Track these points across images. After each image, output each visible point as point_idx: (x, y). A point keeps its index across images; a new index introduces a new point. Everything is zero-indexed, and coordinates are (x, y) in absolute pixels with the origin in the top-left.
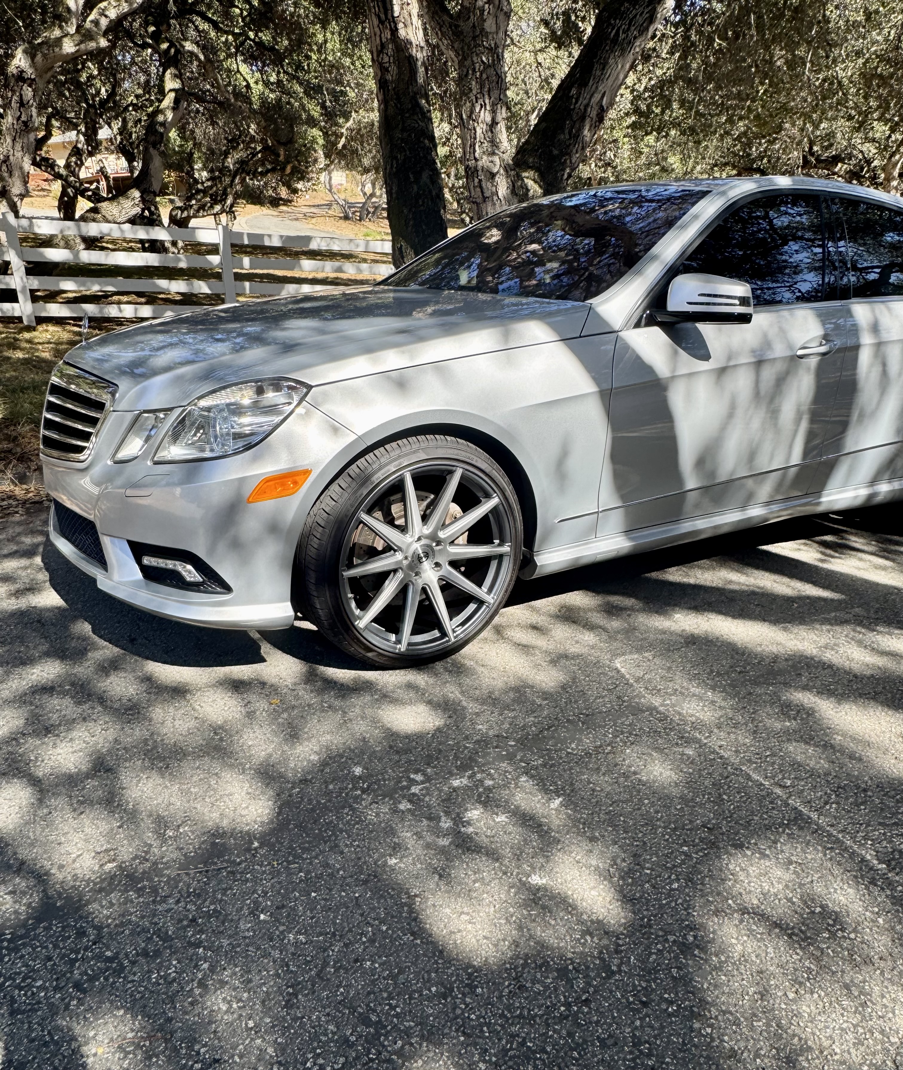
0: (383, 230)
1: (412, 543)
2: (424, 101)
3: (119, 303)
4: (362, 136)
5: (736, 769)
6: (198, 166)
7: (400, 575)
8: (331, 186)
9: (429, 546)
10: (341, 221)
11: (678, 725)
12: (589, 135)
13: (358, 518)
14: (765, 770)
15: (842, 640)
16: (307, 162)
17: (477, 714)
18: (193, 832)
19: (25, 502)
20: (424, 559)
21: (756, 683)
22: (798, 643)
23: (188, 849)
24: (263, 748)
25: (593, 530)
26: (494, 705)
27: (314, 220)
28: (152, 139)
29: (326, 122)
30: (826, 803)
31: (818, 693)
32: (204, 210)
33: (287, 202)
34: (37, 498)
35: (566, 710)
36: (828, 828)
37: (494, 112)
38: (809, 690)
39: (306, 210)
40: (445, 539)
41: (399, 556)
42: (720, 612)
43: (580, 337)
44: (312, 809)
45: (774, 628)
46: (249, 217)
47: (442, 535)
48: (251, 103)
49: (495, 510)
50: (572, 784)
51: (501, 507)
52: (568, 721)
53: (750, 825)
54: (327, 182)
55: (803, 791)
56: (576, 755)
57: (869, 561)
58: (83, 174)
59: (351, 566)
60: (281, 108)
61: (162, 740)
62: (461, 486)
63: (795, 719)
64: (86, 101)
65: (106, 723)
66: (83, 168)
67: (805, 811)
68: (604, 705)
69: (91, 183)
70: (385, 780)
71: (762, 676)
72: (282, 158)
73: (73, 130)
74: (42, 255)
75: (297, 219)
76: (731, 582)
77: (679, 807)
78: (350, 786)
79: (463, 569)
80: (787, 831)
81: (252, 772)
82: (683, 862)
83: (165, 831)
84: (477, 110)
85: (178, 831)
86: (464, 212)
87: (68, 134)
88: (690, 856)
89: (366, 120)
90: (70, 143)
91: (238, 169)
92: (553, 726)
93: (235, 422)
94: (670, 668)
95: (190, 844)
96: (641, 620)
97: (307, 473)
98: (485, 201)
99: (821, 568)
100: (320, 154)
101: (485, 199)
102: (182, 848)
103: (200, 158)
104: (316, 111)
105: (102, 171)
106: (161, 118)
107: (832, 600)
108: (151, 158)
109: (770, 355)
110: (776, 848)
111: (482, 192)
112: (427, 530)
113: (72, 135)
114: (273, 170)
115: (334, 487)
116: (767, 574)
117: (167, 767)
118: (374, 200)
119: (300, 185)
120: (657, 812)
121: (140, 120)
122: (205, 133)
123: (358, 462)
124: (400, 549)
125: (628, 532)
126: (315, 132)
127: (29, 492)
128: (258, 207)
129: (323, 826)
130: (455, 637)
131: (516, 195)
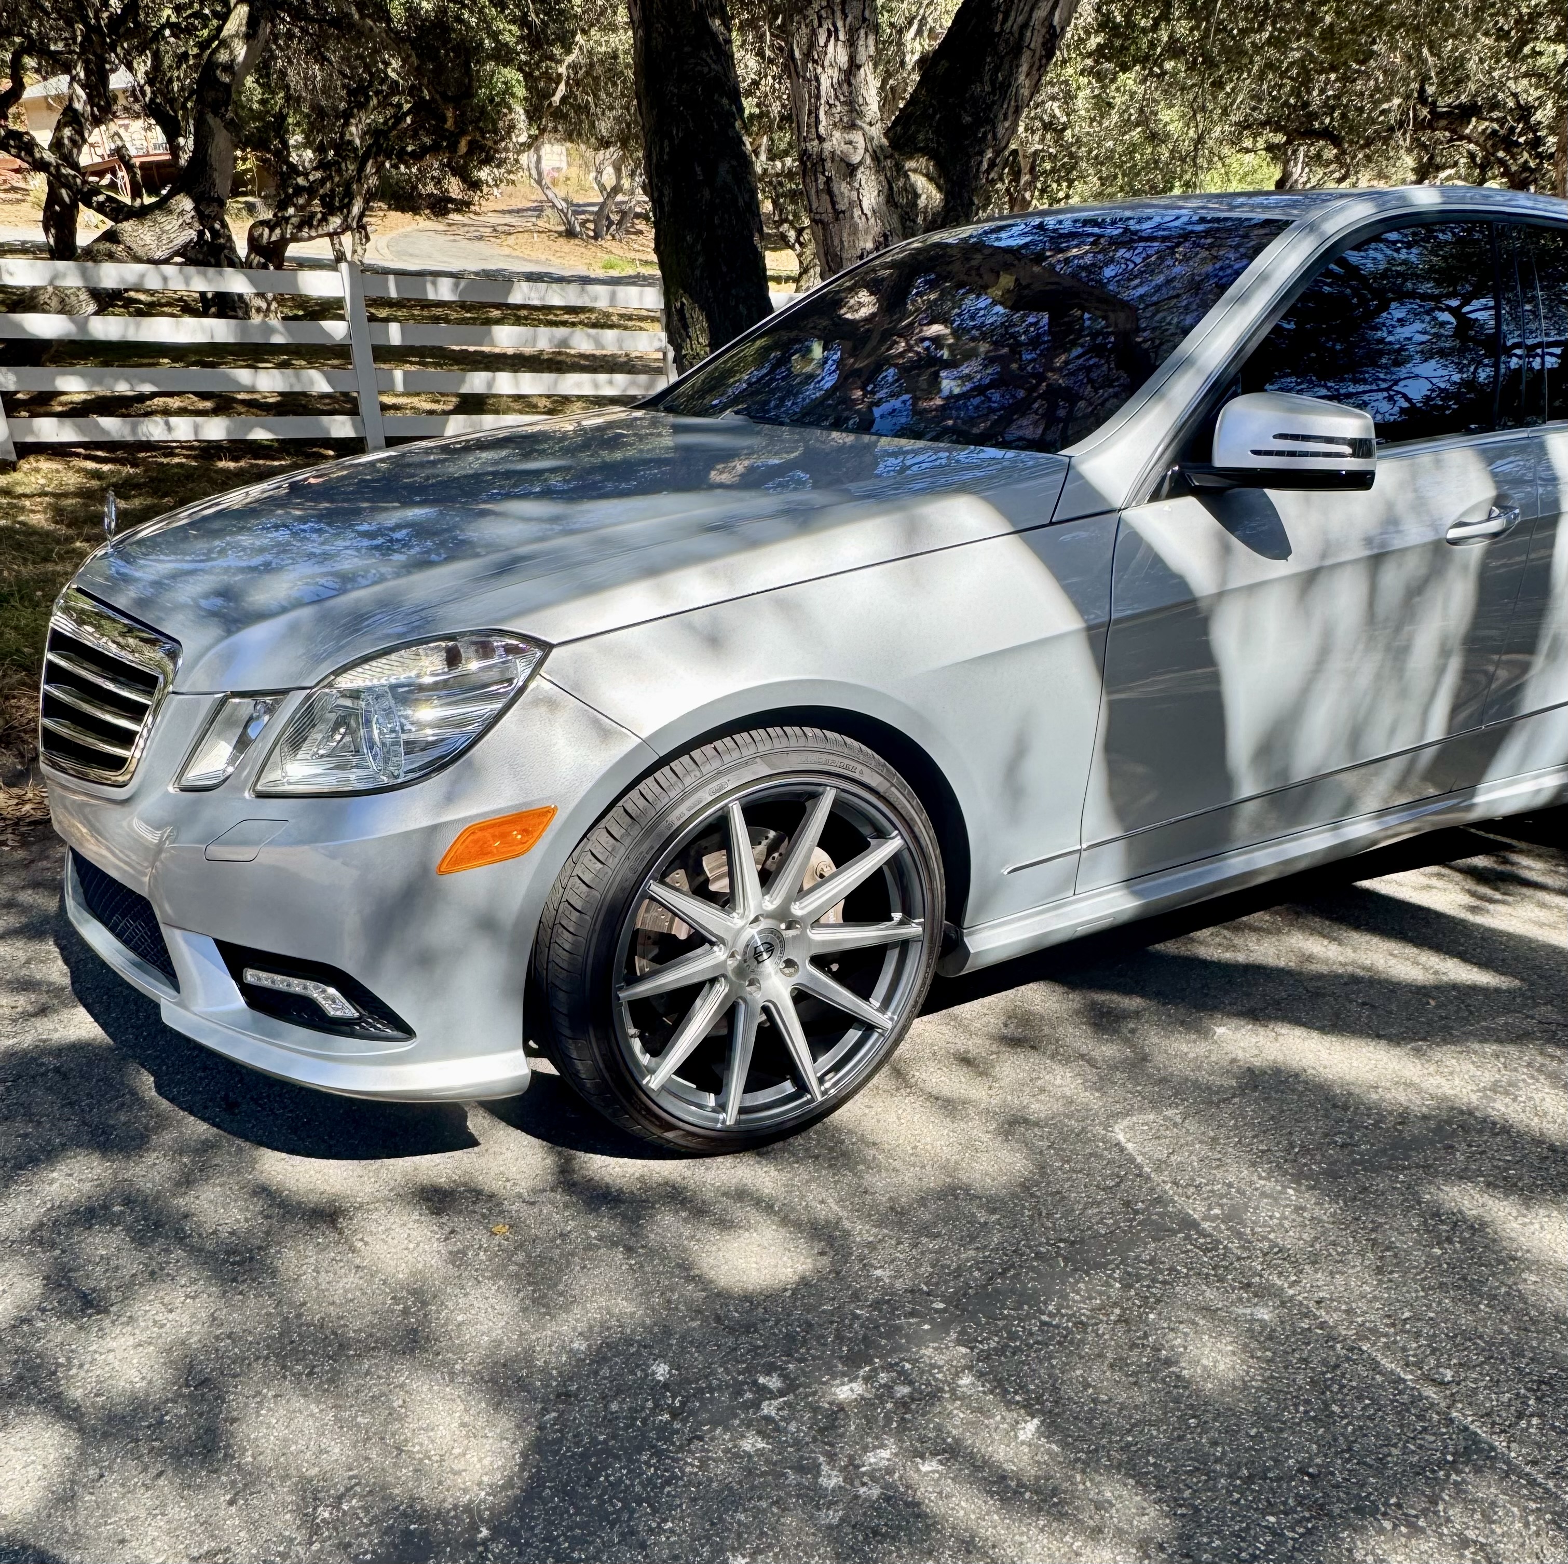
0: (638, 256)
1: (743, 928)
2: (717, 22)
3: (166, 412)
4: (596, 79)
5: (1351, 1349)
6: (296, 139)
7: (721, 989)
8: (540, 174)
9: (774, 932)
10: (562, 240)
11: (1239, 1259)
12: (1027, 83)
13: (644, 891)
14: (1404, 1349)
15: (1523, 1074)
16: (495, 131)
17: (872, 1246)
18: (366, 1510)
19: (18, 821)
20: (765, 956)
21: (1371, 1167)
22: (1443, 1081)
23: (360, 1546)
24: (484, 1328)
25: (1071, 880)
26: (901, 1225)
27: (511, 240)
28: (210, 96)
29: (530, 54)
30: (1520, 1416)
31: (1488, 1185)
32: (311, 226)
33: (463, 206)
34: (39, 815)
35: (1034, 1231)
36: (1528, 1469)
37: (851, 43)
38: (1469, 1179)
39: (494, 219)
40: (802, 917)
41: (720, 954)
42: (1297, 1022)
43: (1051, 523)
44: (582, 1455)
45: (1397, 1051)
46: (394, 234)
47: (798, 910)
48: (389, 20)
49: (895, 861)
50: (1055, 1389)
51: (906, 854)
52: (1039, 1255)
53: (1385, 1466)
54: (532, 166)
55: (1475, 1391)
56: (1057, 1326)
57: (1557, 907)
58: (85, 158)
59: (633, 979)
60: (447, 29)
61: (298, 1316)
62: (833, 818)
63: (1449, 1240)
64: (85, 20)
65: (194, 1282)
66: (85, 148)
67: (1482, 1433)
68: (1101, 1222)
69: (101, 174)
70: (711, 1391)
71: (1384, 1152)
72: (449, 124)
73: (63, 73)
74: (19, 327)
75: (480, 238)
76: (1310, 958)
77: (1253, 1432)
78: (650, 1404)
79: (835, 967)
80: (1454, 1477)
81: (468, 1379)
82: (1270, 1549)
83: (315, 1509)
84: (822, 42)
85: (338, 1508)
86: (786, 220)
87: (53, 81)
88: (1283, 1535)
89: (603, 49)
90: (58, 98)
91: (369, 147)
92: (1013, 1266)
93: (406, 717)
94: (1214, 1140)
95: (364, 1535)
96: (1155, 1040)
97: (545, 814)
98: (837, 219)
99: (1473, 925)
100: (519, 114)
101: (837, 214)
102: (349, 1545)
103: (298, 124)
104: (510, 33)
105: (120, 154)
106: (223, 56)
107: (1497, 990)
108: (211, 134)
109: (1397, 543)
110: (1436, 1513)
111: (833, 203)
112: (771, 903)
113: (60, 83)
114: (435, 149)
115: (599, 834)
116: (1375, 940)
117: (311, 1374)
118: (620, 198)
119: (484, 174)
120: (1214, 1443)
121: (185, 56)
122: (306, 78)
123: (642, 786)
124: (722, 941)
125: (1130, 882)
126: (511, 74)
127: (24, 802)
128: (409, 216)
129: (605, 1489)
130: (824, 1093)
131: (896, 205)
